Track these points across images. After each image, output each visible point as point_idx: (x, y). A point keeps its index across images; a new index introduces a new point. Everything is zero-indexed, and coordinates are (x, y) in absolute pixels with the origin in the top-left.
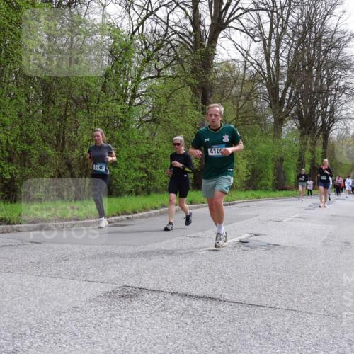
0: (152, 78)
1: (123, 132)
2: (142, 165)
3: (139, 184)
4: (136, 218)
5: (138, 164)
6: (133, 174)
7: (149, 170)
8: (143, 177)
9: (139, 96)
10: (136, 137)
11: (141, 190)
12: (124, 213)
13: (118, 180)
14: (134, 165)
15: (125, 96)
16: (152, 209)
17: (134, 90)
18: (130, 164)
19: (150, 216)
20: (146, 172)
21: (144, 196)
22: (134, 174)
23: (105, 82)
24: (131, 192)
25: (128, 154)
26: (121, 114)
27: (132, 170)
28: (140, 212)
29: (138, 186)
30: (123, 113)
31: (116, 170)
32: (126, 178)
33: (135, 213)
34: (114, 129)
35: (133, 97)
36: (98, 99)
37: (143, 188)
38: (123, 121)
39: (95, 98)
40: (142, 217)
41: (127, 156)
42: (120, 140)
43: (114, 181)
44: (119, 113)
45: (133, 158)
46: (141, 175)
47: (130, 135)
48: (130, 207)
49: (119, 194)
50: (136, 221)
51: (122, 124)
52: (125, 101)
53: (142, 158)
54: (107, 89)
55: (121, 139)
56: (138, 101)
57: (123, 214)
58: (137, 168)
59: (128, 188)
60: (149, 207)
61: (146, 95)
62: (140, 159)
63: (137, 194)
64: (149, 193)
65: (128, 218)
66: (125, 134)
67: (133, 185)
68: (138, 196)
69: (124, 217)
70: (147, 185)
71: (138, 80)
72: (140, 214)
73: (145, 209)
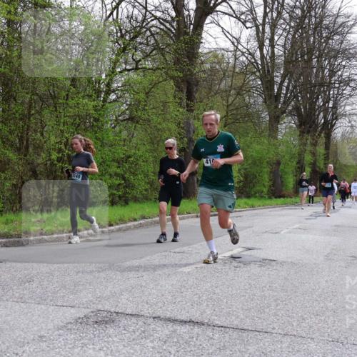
0: (129, 70)
1: (96, 132)
2: (118, 171)
3: (115, 192)
4: (113, 231)
5: (114, 169)
7: (126, 176)
8: (120, 184)
9: (114, 91)
10: (111, 138)
11: (117, 199)
14: (110, 170)
15: (98, 92)
16: (131, 221)
17: (108, 85)
18: (105, 170)
19: (128, 229)
20: (124, 179)
21: (122, 205)
22: (110, 181)
26: (94, 112)
27: (108, 177)
28: (117, 224)
29: (115, 194)
30: (96, 110)
33: (111, 225)
34: (86, 129)
35: (108, 93)
36: (67, 95)
37: (120, 197)
38: (96, 120)
39: (64, 94)
40: (119, 230)
41: (101, 160)
44: (91, 112)
45: (108, 163)
46: (117, 182)
47: (105, 136)
51: (95, 123)
52: (98, 97)
53: (118, 162)
54: (78, 84)
56: (113, 97)
58: (113, 174)
60: (127, 219)
61: (122, 91)
62: (116, 164)
63: (113, 203)
64: (127, 203)
66: (99, 135)
68: (115, 207)
70: (124, 194)
71: (113, 72)
72: (117, 227)
73: (122, 221)
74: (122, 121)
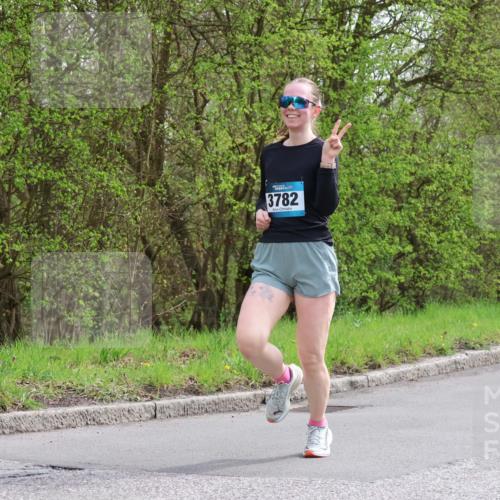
2: (398, 219)
3: (389, 275)
4: (379, 384)
6: (369, 247)
7: (418, 232)
8: (401, 255)
9: (384, 5)
10: (377, 133)
11: (397, 292)
12: (342, 368)
14: (373, 218)
16: (430, 355)
18: (362, 216)
19: (420, 376)
20: (412, 240)
21: (406, 312)
22: (373, 247)
24: (364, 300)
25: (353, 186)
26: (330, 64)
28: (392, 363)
29: (387, 282)
30: (333, 60)
32: (349, 258)
33: (375, 367)
35: (369, 10)
36: (260, 21)
37: (401, 287)
38: (338, 85)
39: (250, 17)
40: (397, 380)
41: (350, 191)
44: (322, 63)
45: (369, 199)
46: (394, 250)
47: (361, 127)
48: (359, 351)
50: (378, 394)
51: (333, 95)
52: (342, 22)
53: (397, 196)
57: (337, 372)
58: (383, 229)
59: (355, 289)
60: (416, 349)
62: (390, 201)
63: (384, 306)
64: (420, 303)
65: (353, 385)
67: (372, 279)
68: (387, 313)
69: (340, 381)
70: (414, 280)
72: (392, 371)
73: (405, 355)
74: (407, 84)
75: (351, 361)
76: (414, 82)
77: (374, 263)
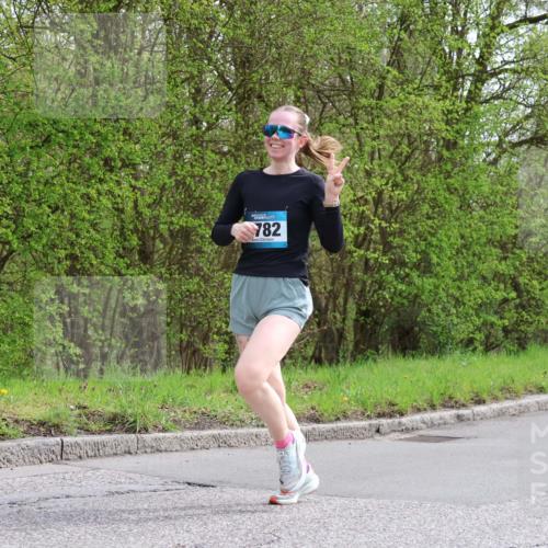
0: (535, 20)
1: (448, 175)
2: (503, 267)
3: (494, 319)
4: (484, 417)
5: (492, 263)
6: (476, 292)
7: (521, 280)
8: (505, 301)
9: (494, 74)
10: (486, 189)
11: (501, 334)
12: (450, 402)
13: (436, 309)
14: (480, 267)
15: (455, 78)
16: (531, 392)
17: (481, 61)
18: (470, 265)
19: (522, 411)
20: (516, 287)
21: (509, 353)
22: (481, 293)
23: (400, 39)
24: (470, 341)
25: (462, 237)
26: (444, 127)
27: (475, 282)
28: (496, 399)
29: (492, 325)
30: (448, 123)
31: (428, 283)
32: (458, 302)
33: (480, 402)
34: (424, 169)
35: (480, 78)
36: (381, 87)
37: (506, 330)
38: (451, 145)
39: (372, 84)
40: (501, 414)
41: (460, 242)
42: (441, 199)
43: (424, 313)
44: (437, 125)
45: (477, 249)
46: (499, 296)
47: (471, 184)
48: (466, 387)
49: (437, 349)
50: (483, 427)
51: (446, 154)
52: (455, 89)
53: (503, 247)
54: (409, 60)
55: (442, 195)
56: (492, 87)
57: (444, 406)
58: (489, 276)
59: (463, 330)
60: (518, 386)
61: (514, 71)
62: (497, 251)
63: (489, 347)
64: (522, 344)
65: (459, 418)
66: (455, 182)
67: (478, 322)
68: (493, 355)
69: (448, 414)
70: (517, 323)
71: (493, 28)
72: (495, 406)
73: (508, 392)
74: (514, 145)
75: (459, 396)
76: (520, 144)
77: (481, 307)
